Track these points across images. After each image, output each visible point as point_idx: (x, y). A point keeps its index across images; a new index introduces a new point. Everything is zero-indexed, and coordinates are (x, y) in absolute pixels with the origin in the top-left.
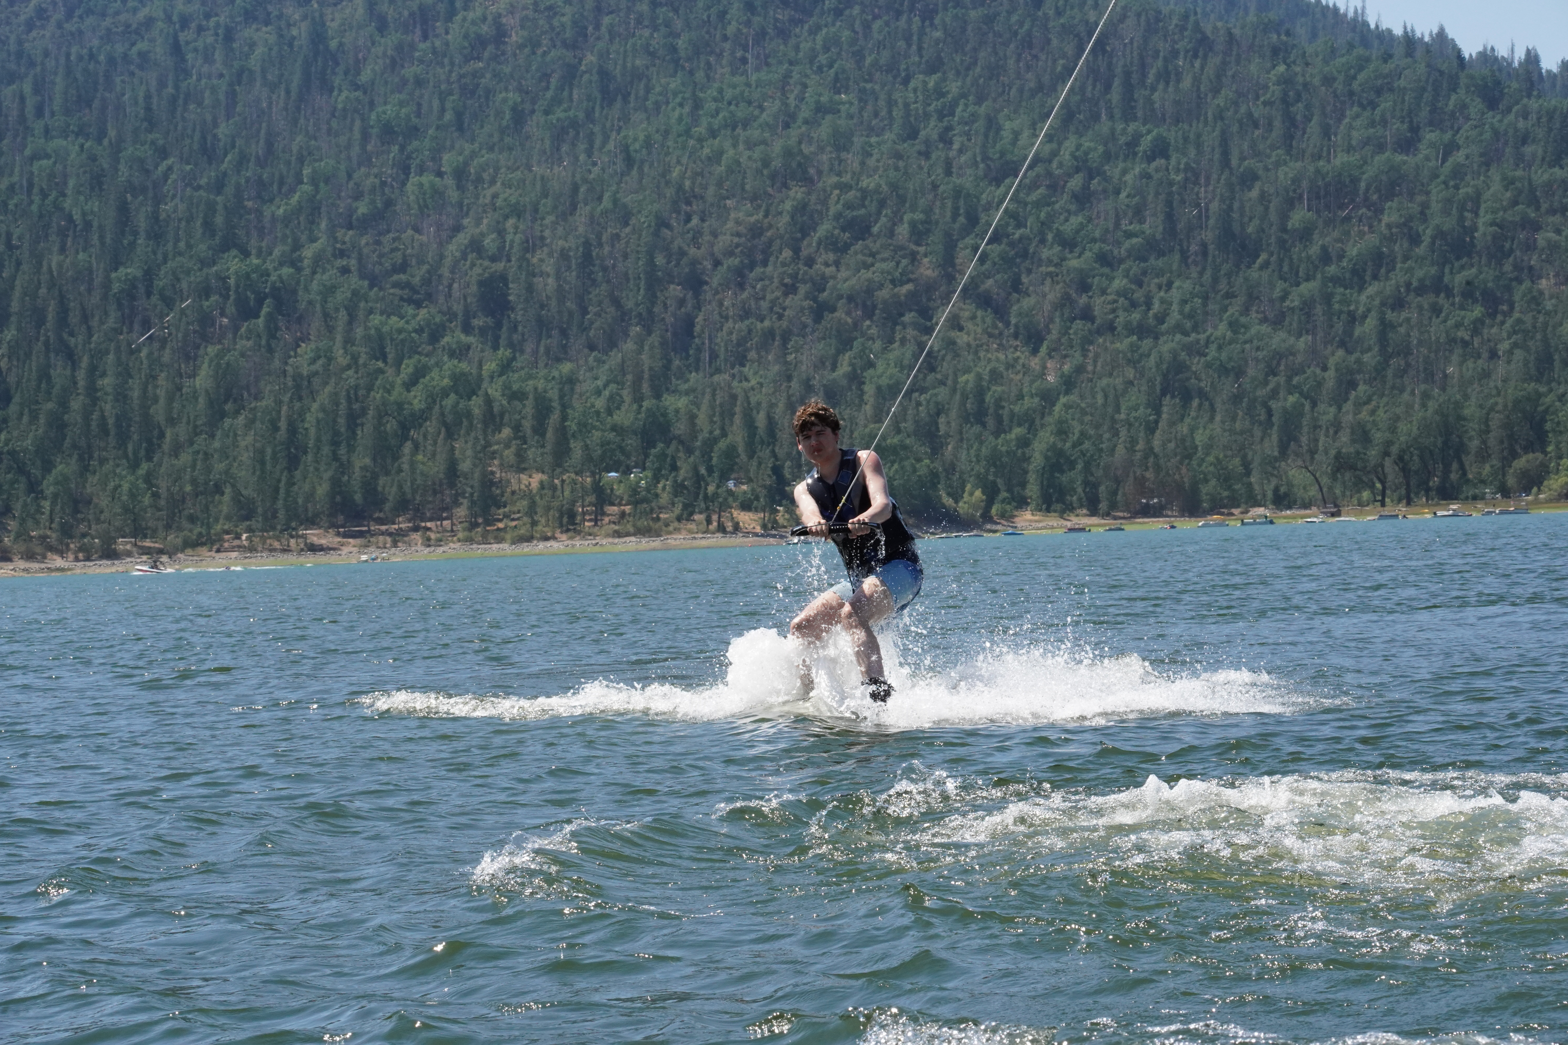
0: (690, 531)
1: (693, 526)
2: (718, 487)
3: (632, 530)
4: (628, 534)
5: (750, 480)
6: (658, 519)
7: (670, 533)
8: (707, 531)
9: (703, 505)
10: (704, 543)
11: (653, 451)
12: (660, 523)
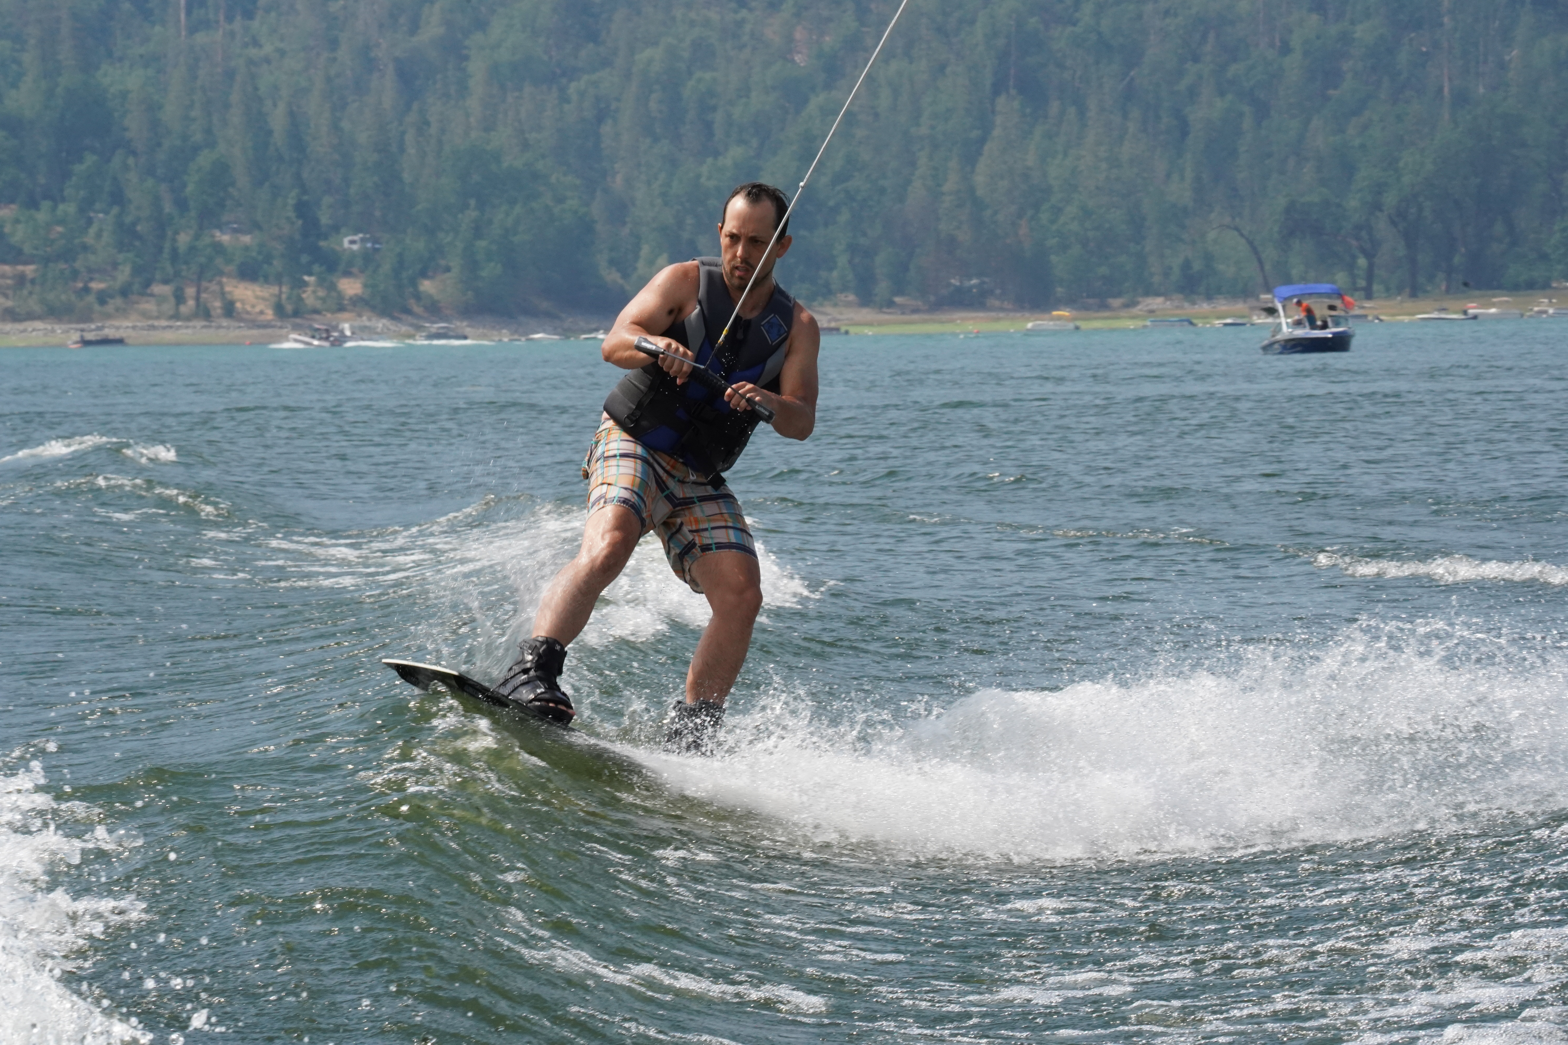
0: (145, 315)
1: (149, 306)
2: (197, 237)
3: (37, 308)
4: (30, 316)
5: (256, 226)
6: (86, 290)
7: (109, 316)
8: (176, 316)
9: (170, 270)
10: (169, 336)
11: (79, 168)
12: (91, 299)
